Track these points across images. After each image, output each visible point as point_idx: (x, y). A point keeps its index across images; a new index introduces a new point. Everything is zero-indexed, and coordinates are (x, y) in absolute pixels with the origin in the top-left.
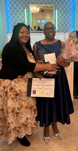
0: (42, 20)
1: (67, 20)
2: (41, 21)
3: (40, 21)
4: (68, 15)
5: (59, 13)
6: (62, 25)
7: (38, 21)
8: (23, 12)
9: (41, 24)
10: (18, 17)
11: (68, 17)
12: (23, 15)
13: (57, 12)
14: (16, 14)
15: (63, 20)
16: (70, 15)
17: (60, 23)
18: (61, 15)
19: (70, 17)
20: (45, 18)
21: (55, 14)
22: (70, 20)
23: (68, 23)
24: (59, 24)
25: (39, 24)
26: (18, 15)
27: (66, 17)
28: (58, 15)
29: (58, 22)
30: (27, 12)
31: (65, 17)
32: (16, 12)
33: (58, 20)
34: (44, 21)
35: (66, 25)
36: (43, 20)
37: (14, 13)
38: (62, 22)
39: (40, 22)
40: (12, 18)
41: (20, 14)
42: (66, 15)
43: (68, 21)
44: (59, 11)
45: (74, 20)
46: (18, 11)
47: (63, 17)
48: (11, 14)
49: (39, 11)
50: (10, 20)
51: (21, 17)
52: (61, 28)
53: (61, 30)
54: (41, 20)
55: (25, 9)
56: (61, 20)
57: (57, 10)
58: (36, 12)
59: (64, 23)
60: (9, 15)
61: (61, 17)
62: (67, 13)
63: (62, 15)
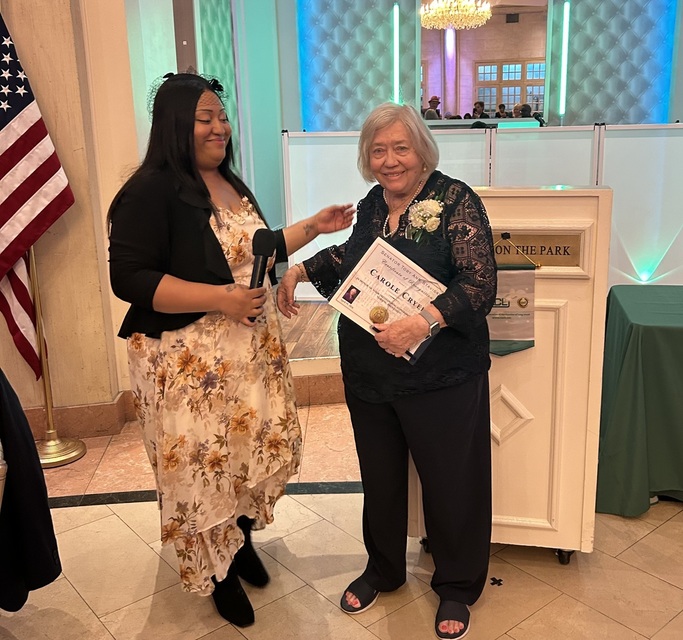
0: (505, 67)
1: (624, 57)
2: (500, 73)
3: (494, 68)
4: (637, 28)
5: (578, 18)
6: (598, 87)
7: (488, 72)
8: (383, 20)
9: (500, 84)
10: (359, 50)
11: (635, 41)
12: (381, 37)
13: (572, 12)
14: (347, 36)
15: (600, 57)
16: (649, 26)
17: (587, 73)
18: (589, 30)
19: (649, 40)
20: (523, 55)
21: (557, 28)
22: (646, 56)
23: (634, 72)
24: (575, 78)
25: (489, 85)
26: (359, 38)
27: (624, 41)
28: (575, 28)
29: (576, 68)
30: (403, 19)
31: (613, 42)
32: (347, 26)
33: (574, 58)
34: (519, 67)
35: (621, 86)
36: (512, 66)
37: (336, 32)
38: (599, 70)
39: (494, 78)
40: (325, 53)
41: (369, 35)
42: (625, 26)
43: (635, 62)
44: (578, 8)
45: (669, 55)
46: (357, 21)
47: (601, 41)
48: (325, 36)
49: (488, 15)
50: (316, 66)
51: (371, 49)
52: (586, 102)
53: (586, 113)
54: (500, 64)
55: (396, 8)
56: (588, 57)
57: (567, 6)
58: (472, 24)
59: (610, 72)
60: (314, 41)
61: (589, 43)
62: (626, 16)
63: (601, 27)
